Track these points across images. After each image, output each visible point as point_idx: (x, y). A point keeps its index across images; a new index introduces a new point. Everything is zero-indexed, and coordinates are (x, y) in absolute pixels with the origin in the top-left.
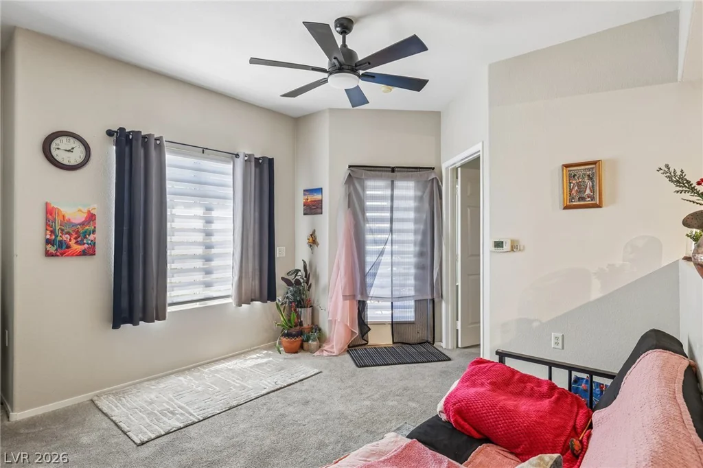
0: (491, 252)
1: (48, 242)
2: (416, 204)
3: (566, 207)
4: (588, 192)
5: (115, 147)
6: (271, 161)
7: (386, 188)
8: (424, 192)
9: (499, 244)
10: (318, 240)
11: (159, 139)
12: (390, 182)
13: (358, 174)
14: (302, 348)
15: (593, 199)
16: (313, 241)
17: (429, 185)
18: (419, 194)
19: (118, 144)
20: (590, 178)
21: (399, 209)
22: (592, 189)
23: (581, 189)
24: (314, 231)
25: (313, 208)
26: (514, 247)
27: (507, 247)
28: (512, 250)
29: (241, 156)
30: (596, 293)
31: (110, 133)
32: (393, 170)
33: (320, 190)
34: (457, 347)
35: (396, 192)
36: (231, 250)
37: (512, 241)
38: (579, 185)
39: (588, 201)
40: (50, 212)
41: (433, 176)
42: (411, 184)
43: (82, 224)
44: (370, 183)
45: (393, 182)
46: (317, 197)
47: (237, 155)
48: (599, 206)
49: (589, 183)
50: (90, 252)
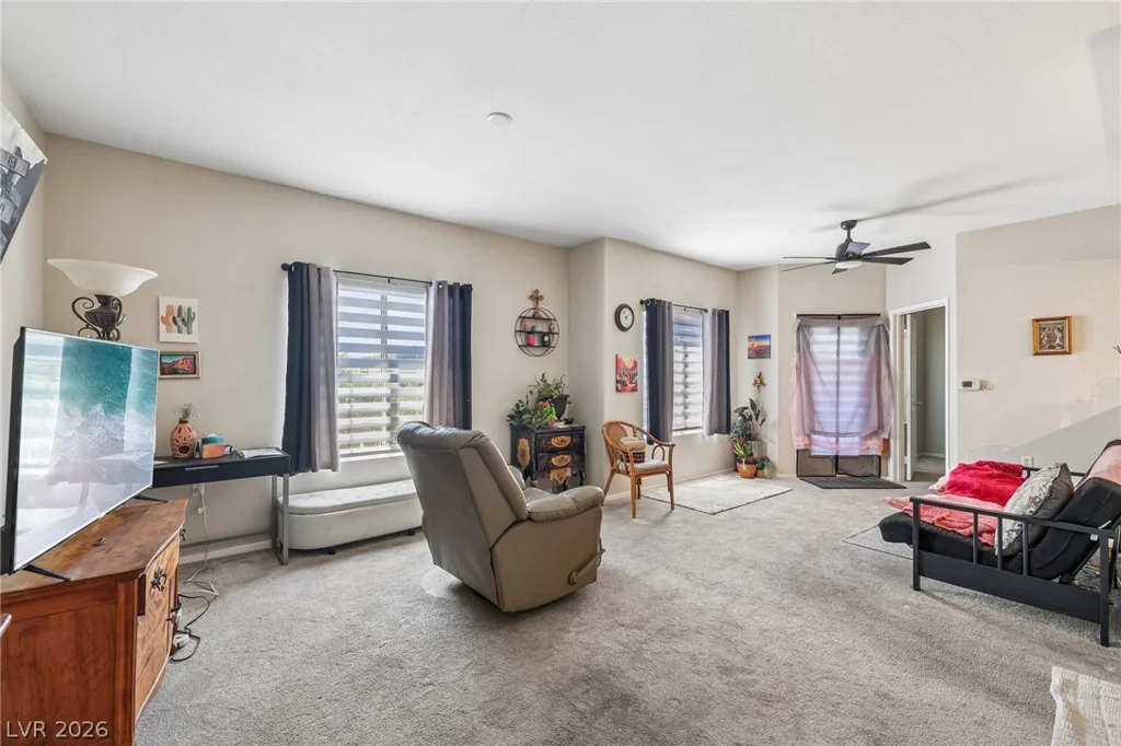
0: (959, 390)
1: (617, 381)
2: (862, 348)
3: (1036, 354)
4: (1058, 341)
5: (645, 313)
6: (727, 312)
7: (831, 333)
8: (869, 338)
9: (967, 384)
10: (765, 381)
11: (670, 303)
12: (836, 329)
13: (807, 321)
14: (755, 475)
15: (1063, 347)
16: (760, 382)
17: (875, 330)
18: (865, 338)
19: (647, 308)
20: (1061, 331)
21: (845, 353)
22: (1062, 339)
23: (1051, 339)
24: (761, 374)
25: (760, 353)
26: (983, 387)
27: (976, 386)
28: (981, 388)
29: (710, 312)
30: (1065, 422)
31: (642, 302)
32: (839, 317)
33: (768, 337)
34: (906, 480)
35: (843, 337)
36: (701, 390)
37: (981, 382)
38: (1048, 336)
39: (1058, 349)
40: (618, 360)
41: (880, 322)
42: (855, 330)
43: (632, 369)
44: (816, 330)
45: (839, 329)
46: (766, 343)
47: (706, 311)
48: (1069, 353)
49: (1059, 335)
50: (634, 390)
